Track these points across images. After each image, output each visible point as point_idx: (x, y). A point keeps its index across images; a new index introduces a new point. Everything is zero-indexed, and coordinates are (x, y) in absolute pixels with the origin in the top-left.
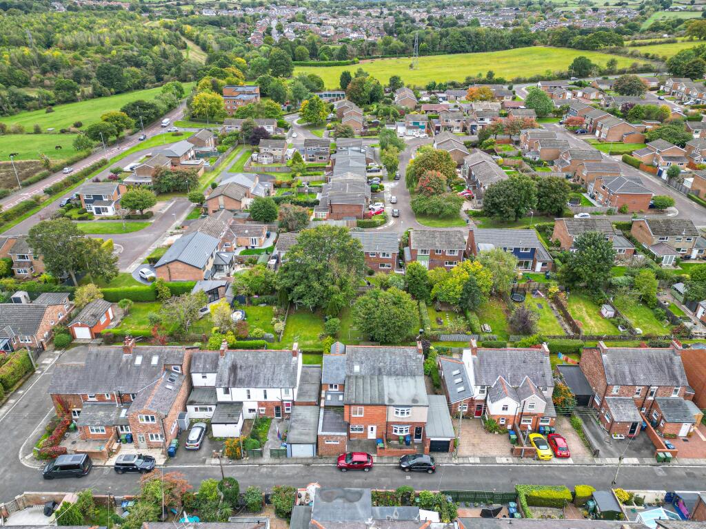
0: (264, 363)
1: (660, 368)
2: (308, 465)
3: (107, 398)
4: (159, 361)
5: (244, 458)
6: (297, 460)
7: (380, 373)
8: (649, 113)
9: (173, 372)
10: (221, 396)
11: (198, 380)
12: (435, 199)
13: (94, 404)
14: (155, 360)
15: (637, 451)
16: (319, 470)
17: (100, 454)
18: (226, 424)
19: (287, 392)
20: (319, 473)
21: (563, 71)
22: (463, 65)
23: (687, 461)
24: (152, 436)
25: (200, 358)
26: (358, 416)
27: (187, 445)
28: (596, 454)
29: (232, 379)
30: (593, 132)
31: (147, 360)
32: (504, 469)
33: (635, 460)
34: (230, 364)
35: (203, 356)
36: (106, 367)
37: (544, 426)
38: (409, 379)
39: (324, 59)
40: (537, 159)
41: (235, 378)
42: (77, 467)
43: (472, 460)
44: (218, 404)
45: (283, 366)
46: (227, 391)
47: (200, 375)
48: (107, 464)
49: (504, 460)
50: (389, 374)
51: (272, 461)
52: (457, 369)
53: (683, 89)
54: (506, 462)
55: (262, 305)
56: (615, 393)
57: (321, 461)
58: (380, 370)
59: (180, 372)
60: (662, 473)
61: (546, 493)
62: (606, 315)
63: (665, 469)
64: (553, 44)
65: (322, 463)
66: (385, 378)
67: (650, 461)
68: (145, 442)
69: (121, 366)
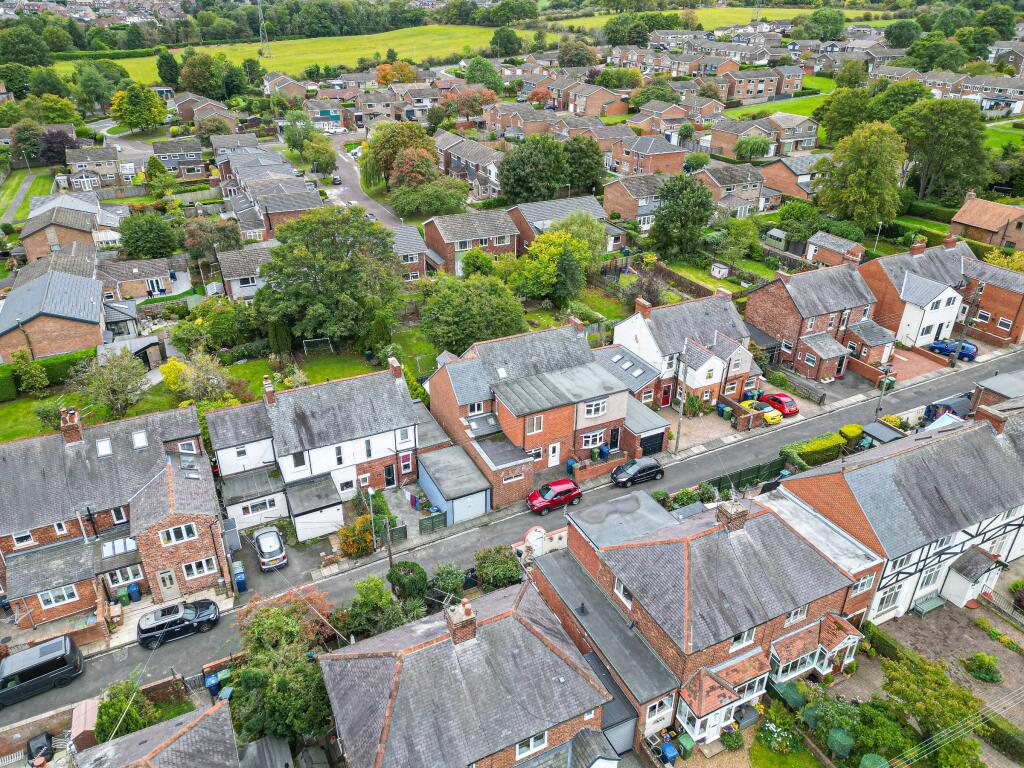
0: (351, 399)
1: (844, 288)
2: (486, 525)
3: (59, 533)
4: (149, 437)
5: (378, 550)
6: (465, 525)
7: (537, 372)
8: (620, 79)
9: (182, 454)
10: (291, 472)
11: (230, 462)
12: (428, 189)
13: (29, 553)
14: (140, 440)
15: (855, 388)
16: (505, 527)
17: (93, 631)
18: (321, 509)
19: (405, 435)
20: (508, 529)
21: (484, 49)
22: (338, 50)
23: (908, 383)
24: (189, 568)
25: (223, 420)
26: (535, 432)
27: (264, 564)
28: (821, 401)
29: (304, 437)
30: (565, 107)
31: (123, 443)
32: (738, 448)
33: (861, 397)
34: (290, 414)
35: (227, 418)
36: (35, 475)
37: (750, 391)
38: (579, 368)
39: (102, 48)
40: (521, 138)
41: (309, 432)
42: (59, 662)
43: (696, 450)
44: (286, 489)
45: (386, 396)
46: (299, 460)
47: (233, 451)
48: (113, 644)
49: (731, 439)
50: (551, 370)
51: (426, 538)
52: (616, 354)
53: (635, 58)
54: (735, 440)
55: (242, 362)
56: (809, 330)
57: (501, 514)
58: (535, 366)
59: (195, 452)
60: (894, 401)
61: (817, 445)
62: (719, 276)
63: (895, 396)
64: (450, 21)
65: (504, 516)
66: (547, 376)
67: (875, 393)
68: (176, 585)
69: (69, 464)
